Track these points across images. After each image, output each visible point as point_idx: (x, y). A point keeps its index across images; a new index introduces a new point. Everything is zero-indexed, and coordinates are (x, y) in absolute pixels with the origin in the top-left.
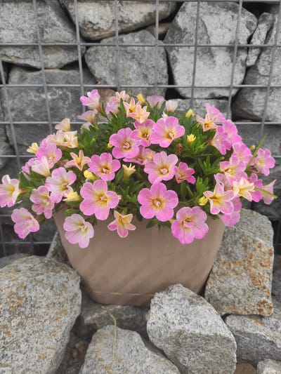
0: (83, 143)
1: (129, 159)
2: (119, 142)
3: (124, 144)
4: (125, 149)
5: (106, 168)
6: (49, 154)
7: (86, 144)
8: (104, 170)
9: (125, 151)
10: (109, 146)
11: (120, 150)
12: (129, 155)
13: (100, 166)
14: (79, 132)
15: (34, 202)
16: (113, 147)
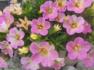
0: (25, 11)
1: (52, 19)
2: (45, 9)
3: (48, 10)
4: (49, 13)
5: (41, 26)
6: (7, 18)
7: (27, 11)
8: (40, 27)
9: (49, 14)
10: (40, 12)
11: (46, 14)
12: (52, 17)
13: (38, 25)
14: (21, 4)
15: (2, 49)
16: (43, 13)
